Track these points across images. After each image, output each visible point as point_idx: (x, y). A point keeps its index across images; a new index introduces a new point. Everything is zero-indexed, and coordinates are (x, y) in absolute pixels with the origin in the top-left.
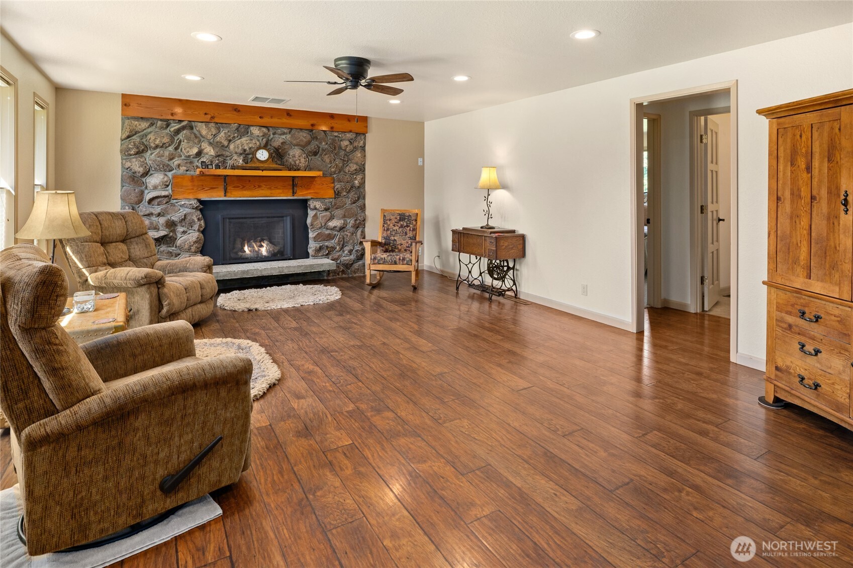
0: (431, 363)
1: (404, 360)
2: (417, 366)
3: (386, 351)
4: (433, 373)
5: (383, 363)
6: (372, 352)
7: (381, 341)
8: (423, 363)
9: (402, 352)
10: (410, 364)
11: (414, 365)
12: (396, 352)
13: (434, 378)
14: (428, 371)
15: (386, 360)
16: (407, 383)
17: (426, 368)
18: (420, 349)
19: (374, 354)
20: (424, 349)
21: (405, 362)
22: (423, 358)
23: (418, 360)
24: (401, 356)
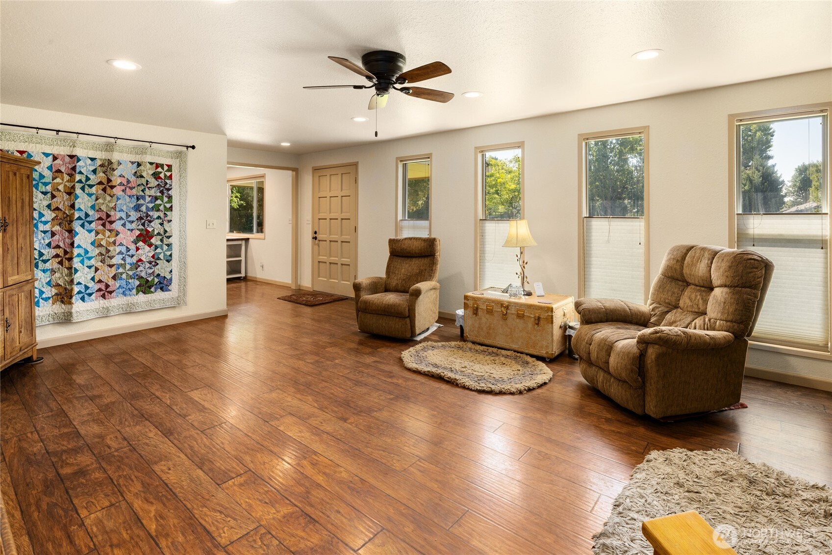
0: (282, 402)
1: (311, 400)
2: (296, 395)
3: (336, 409)
4: (279, 391)
5: (332, 394)
6: (352, 405)
7: (351, 424)
8: (290, 400)
9: (316, 411)
10: (304, 397)
11: (299, 396)
12: (325, 410)
13: (279, 387)
14: (284, 392)
15: (330, 398)
16: (302, 380)
17: (286, 395)
18: (294, 418)
19: (348, 403)
20: (289, 420)
21: (310, 398)
22: (291, 406)
23: (296, 402)
24: (316, 405)
